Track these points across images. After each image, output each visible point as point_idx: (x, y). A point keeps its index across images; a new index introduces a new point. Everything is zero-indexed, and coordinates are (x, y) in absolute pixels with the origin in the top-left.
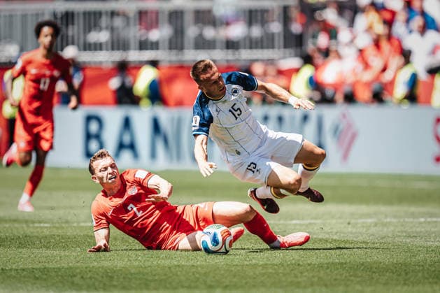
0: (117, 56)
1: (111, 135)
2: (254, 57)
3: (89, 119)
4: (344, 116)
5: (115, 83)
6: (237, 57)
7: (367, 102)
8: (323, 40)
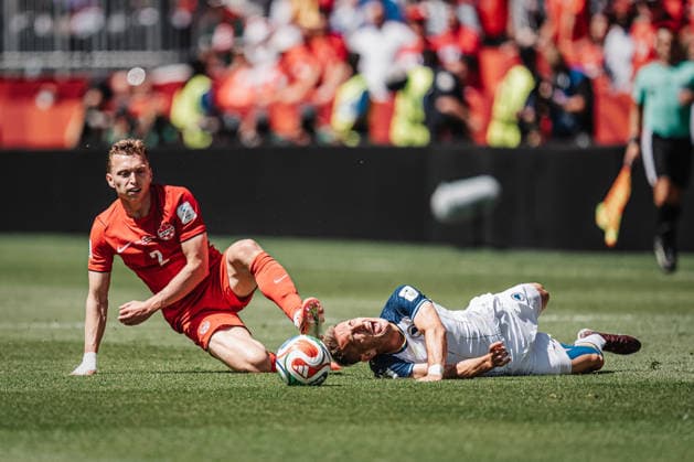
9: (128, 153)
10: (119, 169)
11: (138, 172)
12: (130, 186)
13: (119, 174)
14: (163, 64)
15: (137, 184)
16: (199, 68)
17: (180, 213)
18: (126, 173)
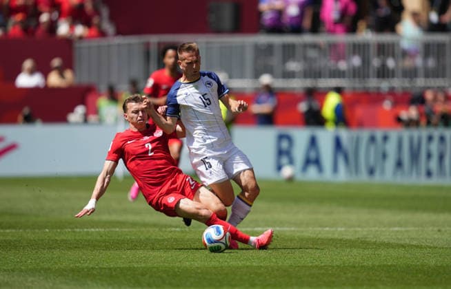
0: (308, 83)
1: (299, 151)
5: (303, 107)
10: (131, 110)
15: (143, 117)
18: (136, 112)
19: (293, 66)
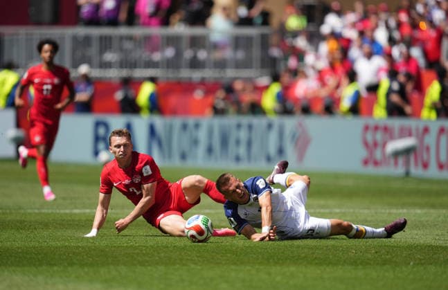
0: (124, 73)
2: (237, 75)
3: (98, 124)
4: (300, 125)
5: (119, 95)
6: (222, 75)
7: (319, 114)
8: (292, 62)
9: (120, 136)
10: (115, 144)
11: (125, 145)
12: (121, 153)
13: (115, 146)
14: (261, 76)
15: (124, 152)
16: (276, 78)
17: (144, 170)
18: (118, 146)
19: (110, 56)
